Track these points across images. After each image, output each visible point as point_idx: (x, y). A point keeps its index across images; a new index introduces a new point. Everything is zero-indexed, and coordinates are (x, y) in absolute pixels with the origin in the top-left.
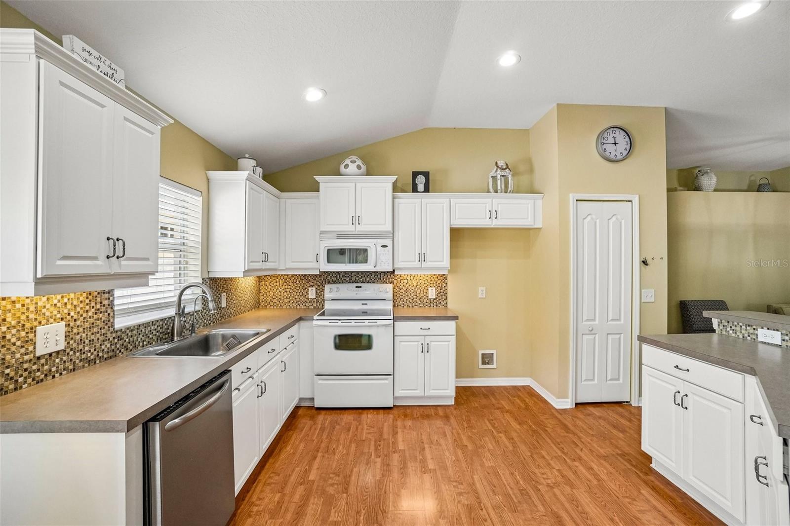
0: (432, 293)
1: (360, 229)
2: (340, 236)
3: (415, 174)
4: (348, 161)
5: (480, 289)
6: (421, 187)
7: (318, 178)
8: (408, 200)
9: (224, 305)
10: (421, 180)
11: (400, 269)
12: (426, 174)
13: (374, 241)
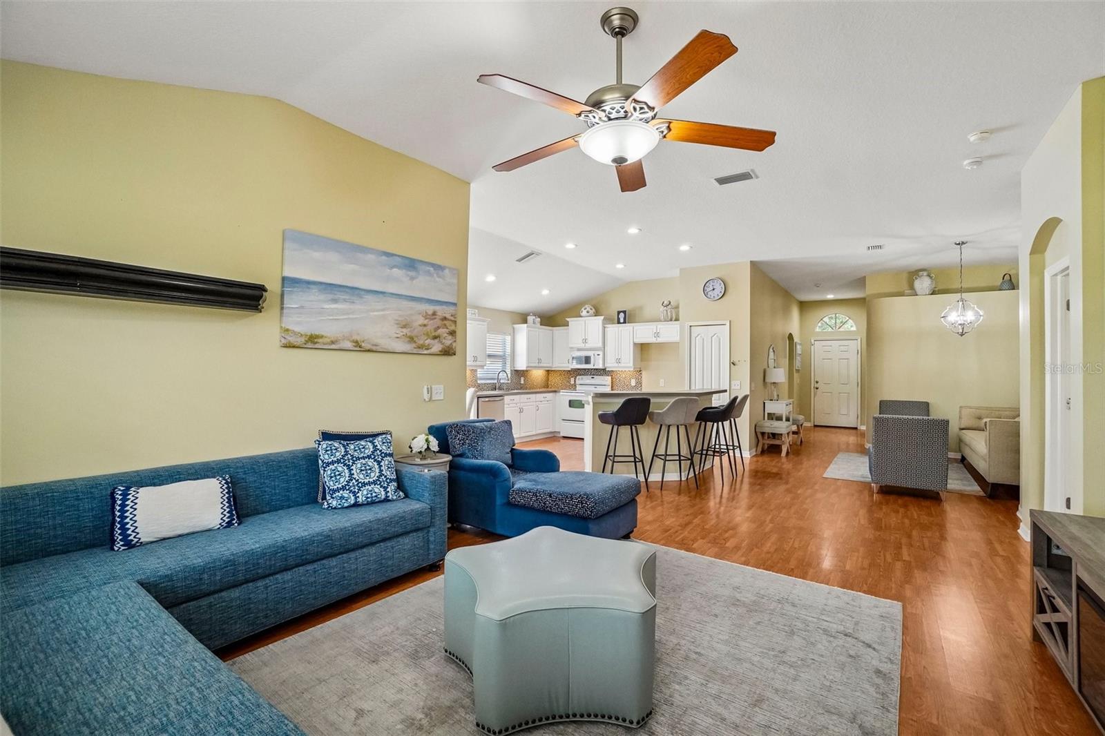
0: (633, 383)
1: (588, 346)
2: (579, 350)
3: (619, 313)
4: (583, 309)
5: (661, 380)
6: (622, 320)
7: (568, 319)
8: (613, 329)
9: (522, 382)
10: (622, 315)
11: (609, 367)
12: (624, 312)
13: (593, 352)
